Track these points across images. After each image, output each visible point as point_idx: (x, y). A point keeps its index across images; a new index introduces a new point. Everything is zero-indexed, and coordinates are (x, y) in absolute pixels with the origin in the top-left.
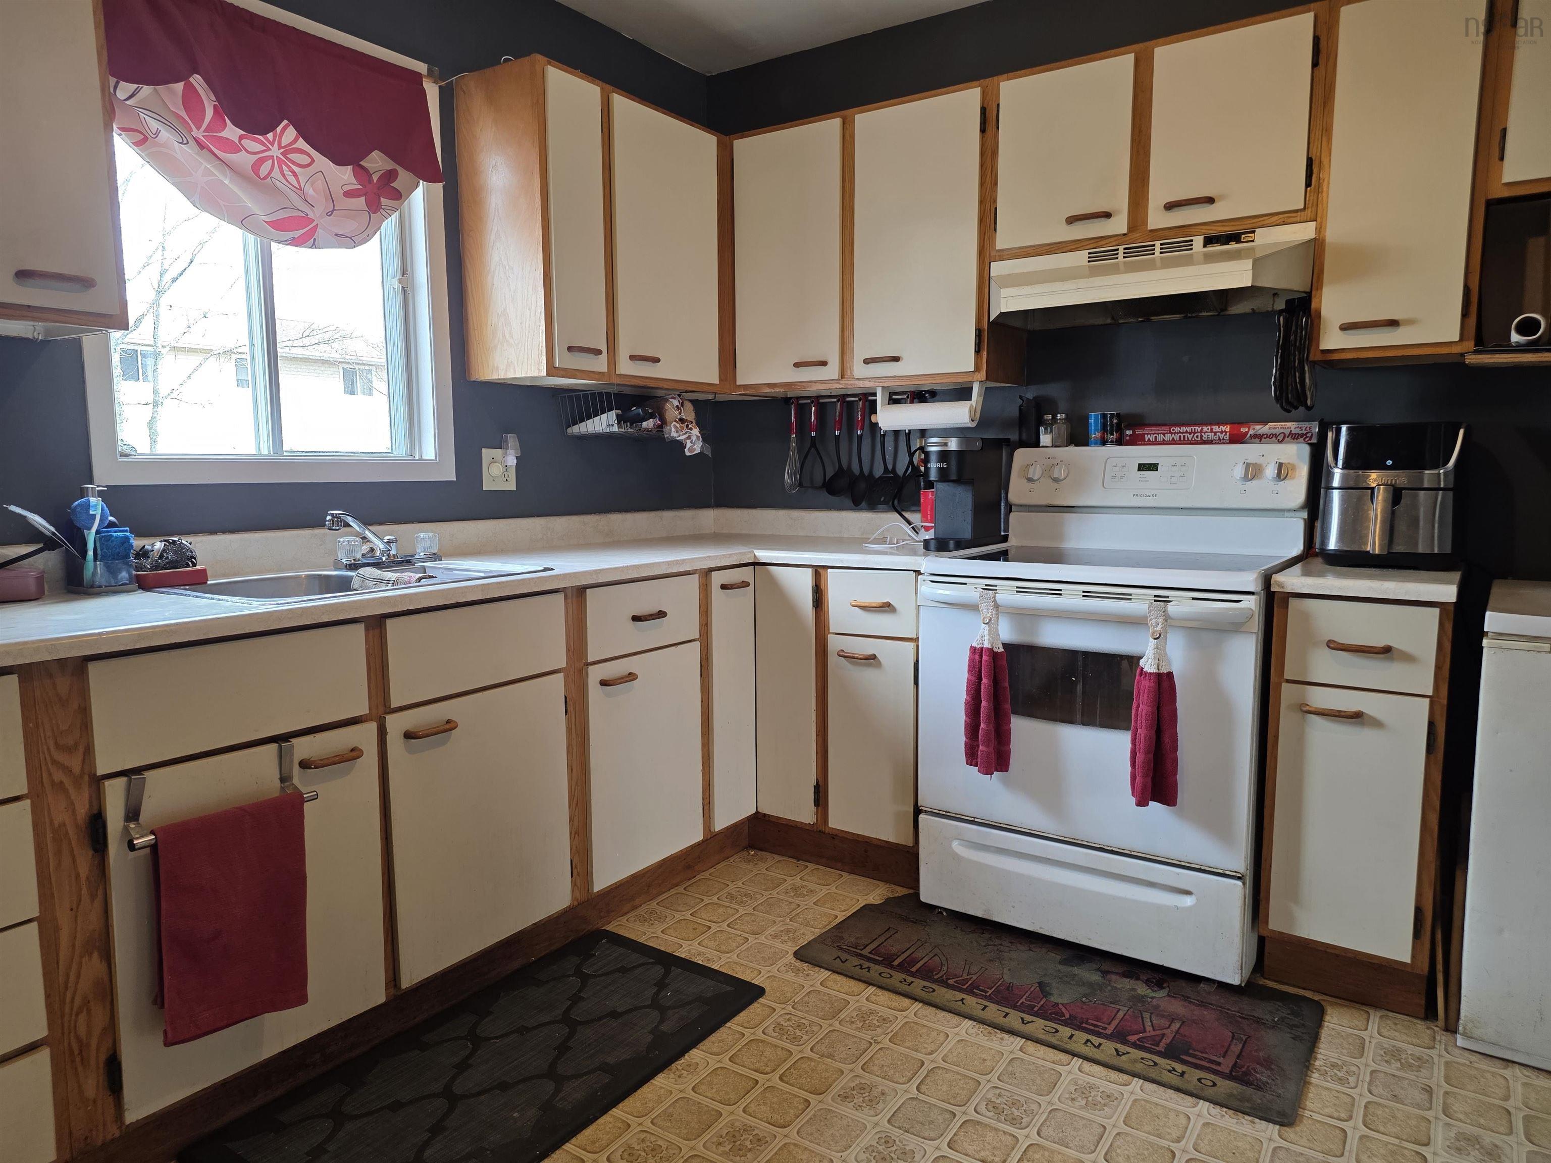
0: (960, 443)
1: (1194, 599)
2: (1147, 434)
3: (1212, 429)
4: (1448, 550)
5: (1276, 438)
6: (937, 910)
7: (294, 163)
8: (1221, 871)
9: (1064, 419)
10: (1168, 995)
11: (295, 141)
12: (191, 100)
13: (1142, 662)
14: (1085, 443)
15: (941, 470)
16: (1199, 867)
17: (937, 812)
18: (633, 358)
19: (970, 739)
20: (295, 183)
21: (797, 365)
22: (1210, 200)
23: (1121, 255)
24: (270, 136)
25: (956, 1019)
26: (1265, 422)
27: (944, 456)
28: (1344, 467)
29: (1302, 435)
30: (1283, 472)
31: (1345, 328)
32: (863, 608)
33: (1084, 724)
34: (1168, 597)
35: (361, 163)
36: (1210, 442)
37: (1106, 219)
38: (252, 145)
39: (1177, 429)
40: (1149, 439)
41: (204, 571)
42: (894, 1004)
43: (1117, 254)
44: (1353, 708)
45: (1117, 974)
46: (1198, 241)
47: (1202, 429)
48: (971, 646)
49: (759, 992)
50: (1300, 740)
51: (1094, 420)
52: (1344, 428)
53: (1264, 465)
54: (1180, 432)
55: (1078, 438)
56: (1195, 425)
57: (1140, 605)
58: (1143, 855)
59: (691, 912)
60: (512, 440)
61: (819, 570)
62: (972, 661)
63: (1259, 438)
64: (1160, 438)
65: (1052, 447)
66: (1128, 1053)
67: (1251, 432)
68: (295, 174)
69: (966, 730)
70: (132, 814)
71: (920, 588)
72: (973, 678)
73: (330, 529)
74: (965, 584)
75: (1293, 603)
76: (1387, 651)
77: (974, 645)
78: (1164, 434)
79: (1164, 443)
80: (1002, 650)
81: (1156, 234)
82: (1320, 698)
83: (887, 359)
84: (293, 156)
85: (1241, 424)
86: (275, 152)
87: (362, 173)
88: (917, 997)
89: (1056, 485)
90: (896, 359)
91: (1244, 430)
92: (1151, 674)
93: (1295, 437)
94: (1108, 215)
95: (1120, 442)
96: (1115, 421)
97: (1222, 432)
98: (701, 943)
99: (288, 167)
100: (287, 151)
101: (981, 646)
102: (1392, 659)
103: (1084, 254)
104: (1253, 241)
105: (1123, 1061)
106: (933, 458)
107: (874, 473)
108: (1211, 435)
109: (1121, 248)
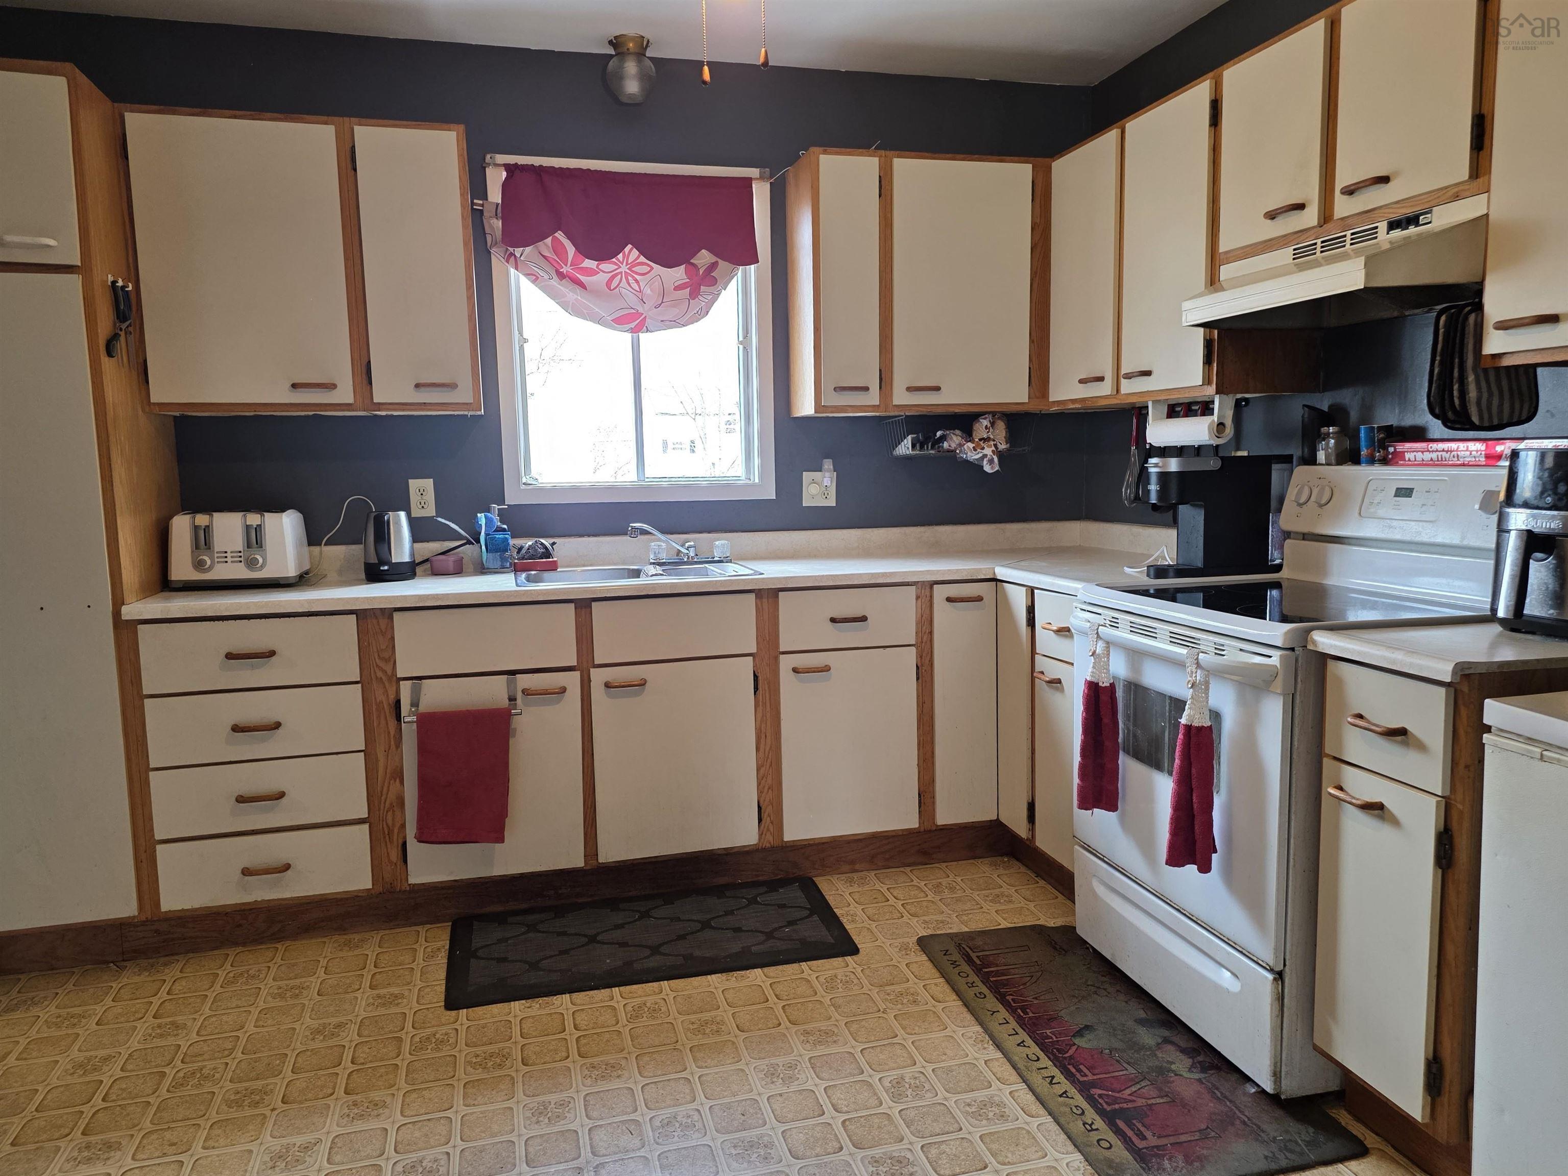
0: (1180, 465)
2: (1407, 452)
3: (1467, 447)
6: (1086, 945)
7: (637, 273)
11: (638, 257)
12: (558, 249)
14: (1356, 460)
18: (909, 389)
20: (637, 288)
21: (1081, 382)
22: (1386, 179)
23: (1320, 249)
24: (620, 256)
31: (1502, 327)
35: (692, 261)
36: (1466, 464)
37: (1298, 211)
38: (606, 266)
39: (1435, 446)
40: (1409, 458)
41: (555, 562)
42: (940, 995)
43: (1317, 248)
46: (1383, 226)
47: (1458, 447)
49: (853, 950)
51: (1363, 434)
54: (1437, 450)
59: (890, 887)
60: (828, 464)
61: (1031, 589)
64: (1419, 456)
65: (1325, 465)
66: (1071, 1098)
67: (1507, 452)
68: (637, 281)
70: (415, 704)
74: (1101, 614)
75: (1330, 666)
76: (1404, 735)
78: (1422, 452)
81: (1345, 223)
83: (1143, 373)
84: (636, 269)
86: (624, 268)
87: (691, 269)
89: (1319, 510)
90: (1148, 373)
91: (1500, 448)
94: (1300, 207)
96: (1382, 436)
97: (1477, 452)
98: (866, 910)
99: (633, 277)
100: (635, 264)
102: (1408, 744)
103: (1290, 251)
104: (1430, 223)
106: (1153, 479)
108: (1467, 455)
109: (1319, 242)
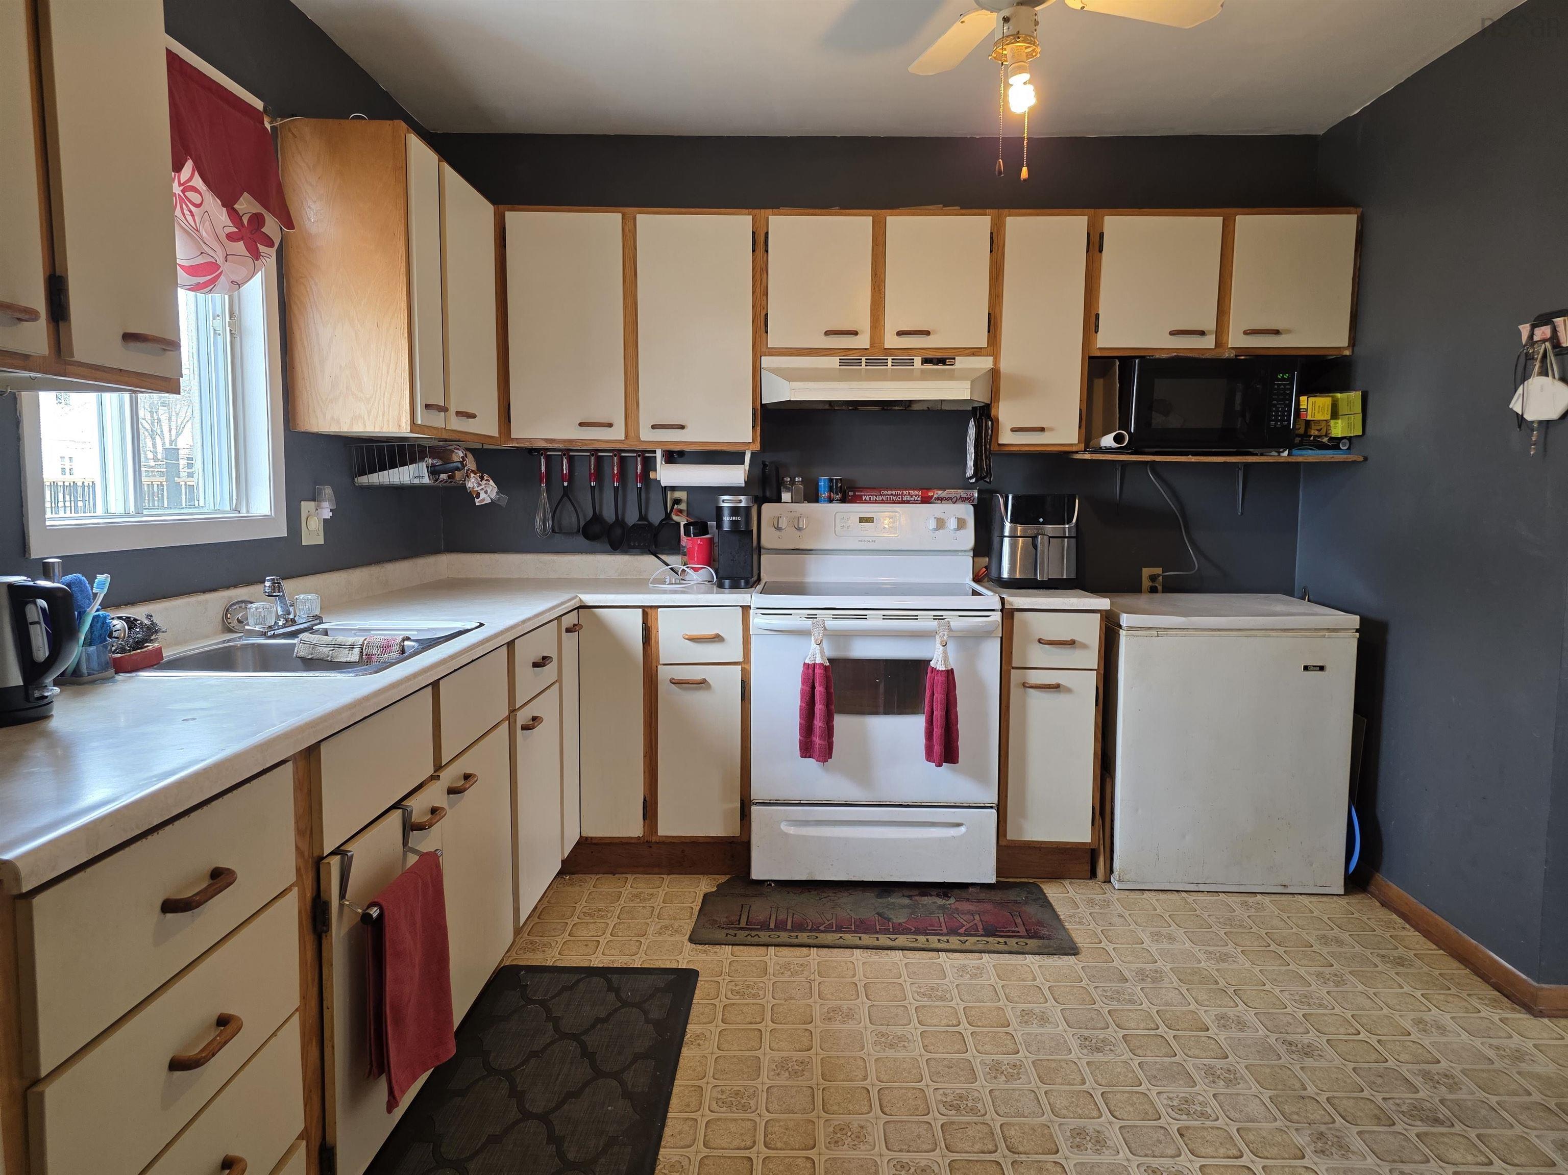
1: (960, 616)
2: (864, 495)
3: (909, 493)
4: (1073, 576)
5: (952, 500)
6: (766, 884)
8: (983, 805)
9: (801, 482)
10: (957, 901)
11: (194, 176)
13: (932, 664)
14: (816, 499)
15: (733, 523)
16: (968, 805)
17: (769, 801)
18: (459, 414)
19: (806, 737)
20: (194, 223)
21: (581, 425)
22: (927, 333)
23: (863, 364)
25: (848, 951)
26: (944, 489)
27: (735, 511)
28: (1012, 521)
29: (968, 499)
30: (961, 524)
31: (1014, 430)
32: (693, 639)
33: (885, 714)
34: (942, 616)
35: (234, 205)
36: (908, 502)
37: (854, 336)
39: (885, 492)
40: (865, 499)
42: (798, 954)
43: (861, 362)
44: (1053, 682)
45: (917, 895)
46: (918, 360)
47: (902, 493)
48: (805, 663)
49: (693, 972)
50: (1023, 707)
51: (823, 482)
52: (1010, 497)
53: (946, 520)
54: (887, 495)
55: (812, 497)
56: (899, 489)
57: (926, 623)
58: (930, 804)
59: (568, 934)
60: (326, 492)
61: (646, 609)
62: (804, 673)
63: (941, 499)
64: (874, 498)
65: (792, 502)
66: (967, 940)
67: (936, 496)
68: (192, 213)
69: (800, 729)
71: (753, 620)
72: (808, 688)
73: (269, 596)
74: (791, 614)
75: (1016, 614)
76: (1072, 643)
77: (807, 661)
78: (876, 496)
79: (876, 502)
80: (828, 664)
81: (889, 351)
82: (1035, 677)
83: (676, 427)
85: (929, 489)
87: (234, 215)
88: (811, 944)
89: (798, 533)
90: (681, 428)
91: (930, 494)
92: (942, 671)
93: (963, 500)
94: (855, 333)
95: (843, 500)
96: (839, 485)
97: (916, 496)
98: (605, 953)
99: (189, 204)
101: (813, 662)
102: (1075, 648)
103: (836, 360)
104: (954, 365)
105: (968, 946)
106: (726, 512)
107: (626, 520)
108: (909, 498)
109: (864, 359)
